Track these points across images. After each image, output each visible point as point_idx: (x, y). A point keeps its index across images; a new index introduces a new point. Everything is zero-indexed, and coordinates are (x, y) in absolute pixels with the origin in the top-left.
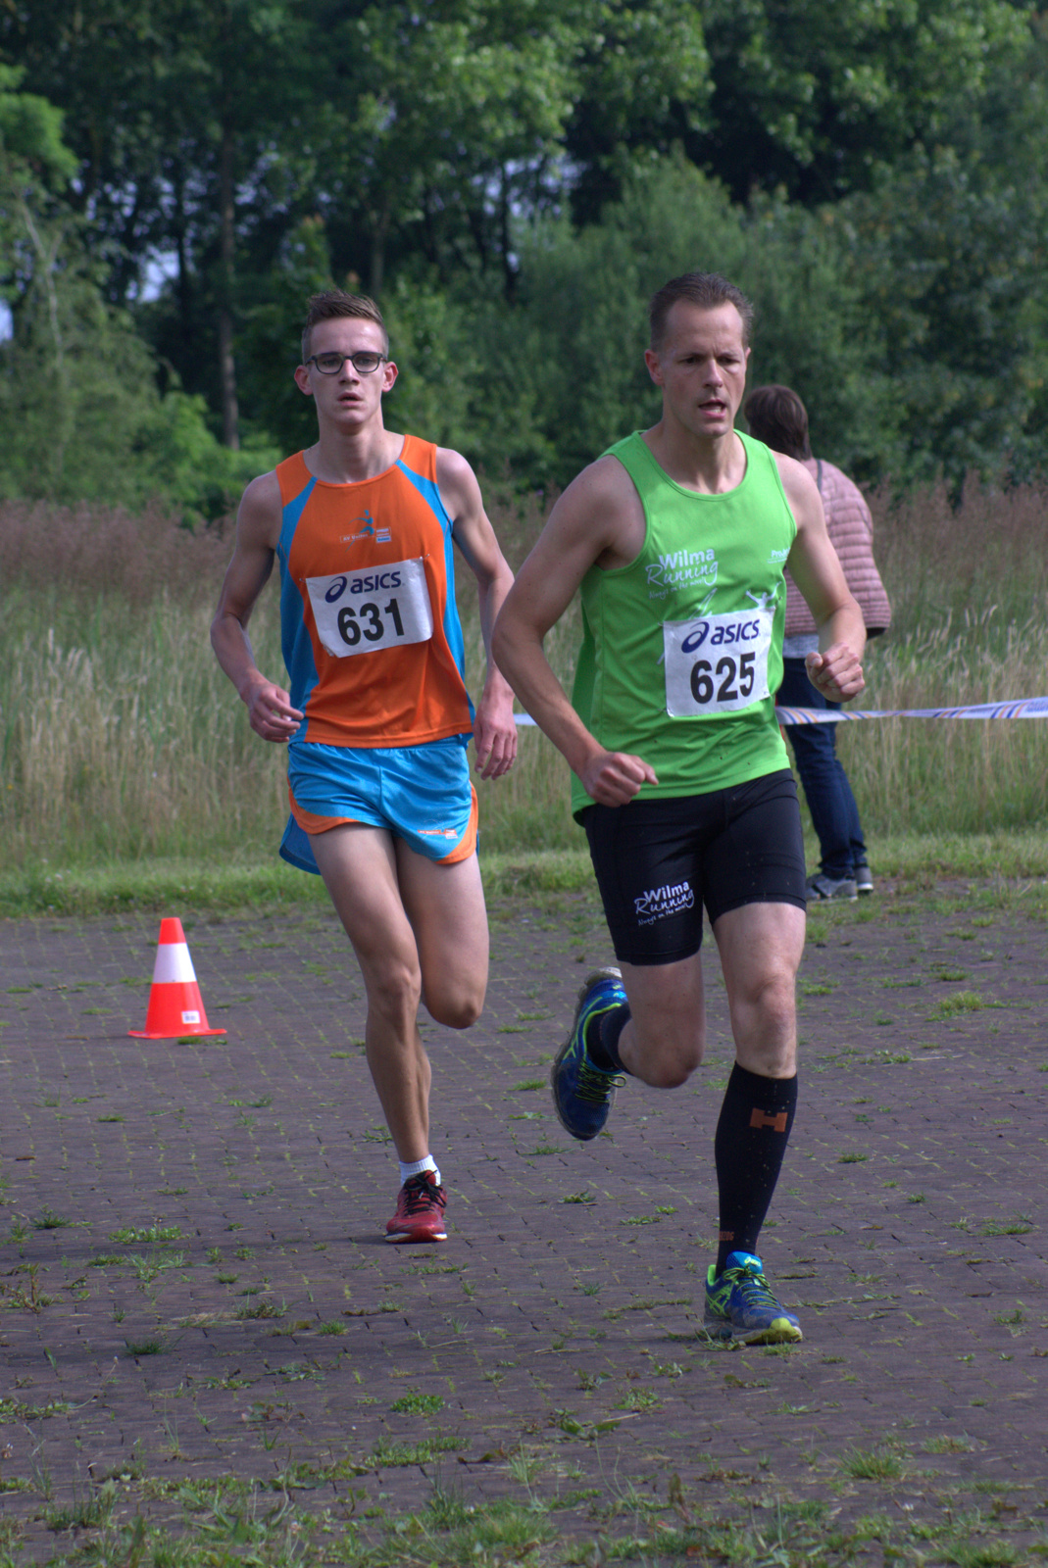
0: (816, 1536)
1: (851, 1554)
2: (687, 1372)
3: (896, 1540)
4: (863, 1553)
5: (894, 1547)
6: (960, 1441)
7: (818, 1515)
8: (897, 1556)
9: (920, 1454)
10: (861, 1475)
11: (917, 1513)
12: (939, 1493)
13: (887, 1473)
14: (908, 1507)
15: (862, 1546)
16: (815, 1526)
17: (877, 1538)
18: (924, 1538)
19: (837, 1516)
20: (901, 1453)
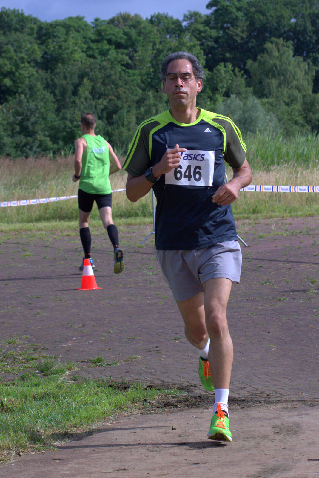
1: (7, 358)
3: (16, 355)
4: (10, 358)
5: (15, 356)
6: (27, 336)
8: (16, 358)
9: (20, 339)
10: (9, 343)
11: (20, 350)
12: (24, 346)
13: (14, 342)
14: (18, 349)
15: (9, 356)
17: (12, 355)
18: (21, 354)
19: (5, 351)
20: (17, 339)
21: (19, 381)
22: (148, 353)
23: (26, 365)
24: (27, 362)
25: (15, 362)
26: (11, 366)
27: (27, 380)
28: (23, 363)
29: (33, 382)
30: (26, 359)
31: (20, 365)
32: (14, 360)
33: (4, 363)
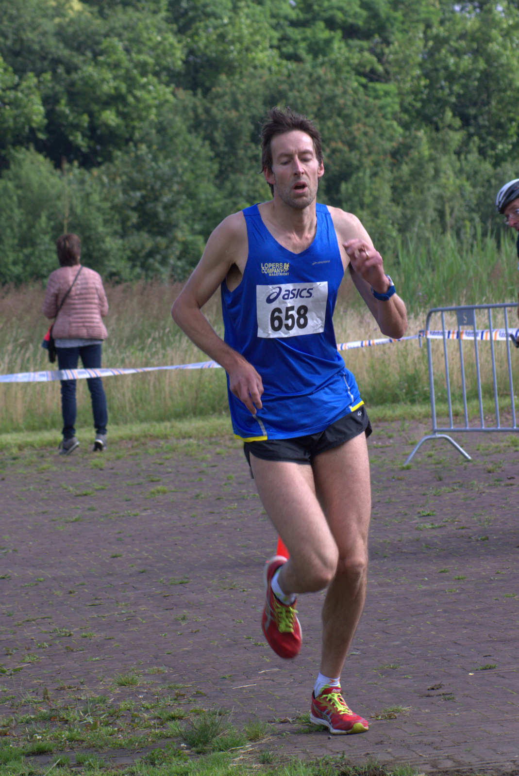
0: (103, 710)
1: (118, 717)
2: (50, 646)
3: (136, 710)
4: (123, 716)
5: (135, 713)
6: (161, 668)
7: (104, 702)
8: (137, 716)
9: (145, 675)
10: (122, 685)
11: (144, 699)
12: (153, 690)
13: (132, 683)
14: (141, 697)
15: (122, 713)
16: (103, 706)
17: (129, 710)
18: (147, 709)
19: (112, 701)
20: (138, 675)
21: (143, 768)
22: (425, 699)
23: (157, 731)
24: (161, 725)
25: (135, 725)
26: (126, 734)
27: (160, 765)
28: (150, 727)
29: (174, 769)
30: (159, 718)
31: (147, 731)
32: (133, 721)
33: (110, 729)
